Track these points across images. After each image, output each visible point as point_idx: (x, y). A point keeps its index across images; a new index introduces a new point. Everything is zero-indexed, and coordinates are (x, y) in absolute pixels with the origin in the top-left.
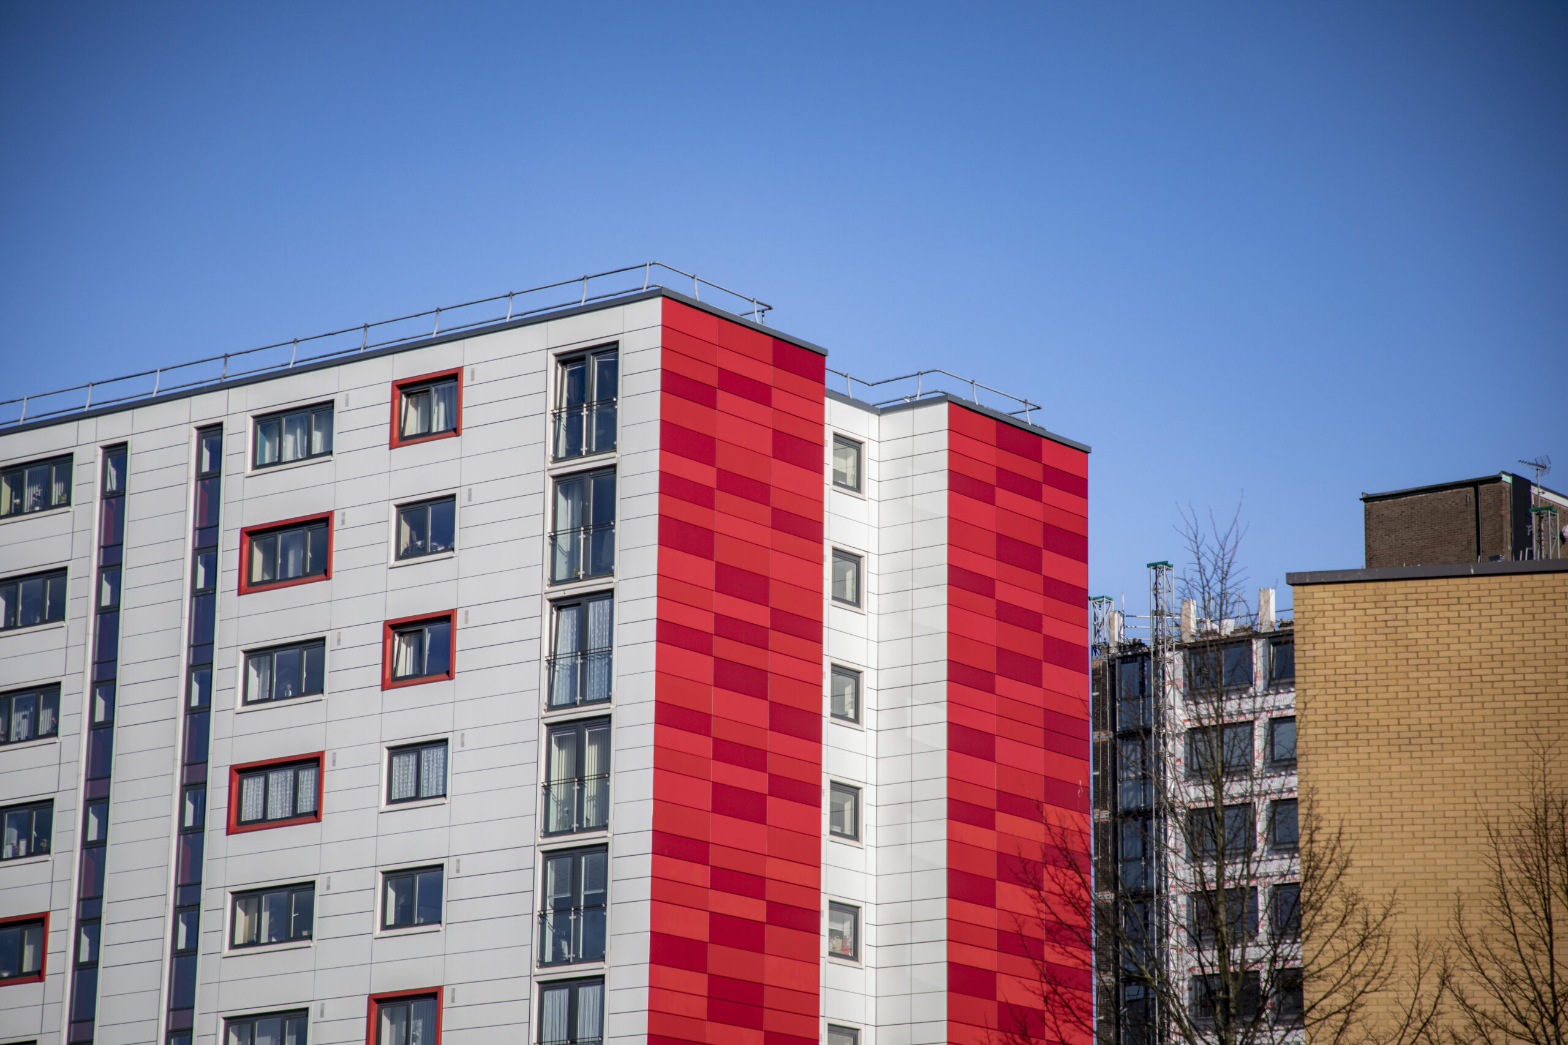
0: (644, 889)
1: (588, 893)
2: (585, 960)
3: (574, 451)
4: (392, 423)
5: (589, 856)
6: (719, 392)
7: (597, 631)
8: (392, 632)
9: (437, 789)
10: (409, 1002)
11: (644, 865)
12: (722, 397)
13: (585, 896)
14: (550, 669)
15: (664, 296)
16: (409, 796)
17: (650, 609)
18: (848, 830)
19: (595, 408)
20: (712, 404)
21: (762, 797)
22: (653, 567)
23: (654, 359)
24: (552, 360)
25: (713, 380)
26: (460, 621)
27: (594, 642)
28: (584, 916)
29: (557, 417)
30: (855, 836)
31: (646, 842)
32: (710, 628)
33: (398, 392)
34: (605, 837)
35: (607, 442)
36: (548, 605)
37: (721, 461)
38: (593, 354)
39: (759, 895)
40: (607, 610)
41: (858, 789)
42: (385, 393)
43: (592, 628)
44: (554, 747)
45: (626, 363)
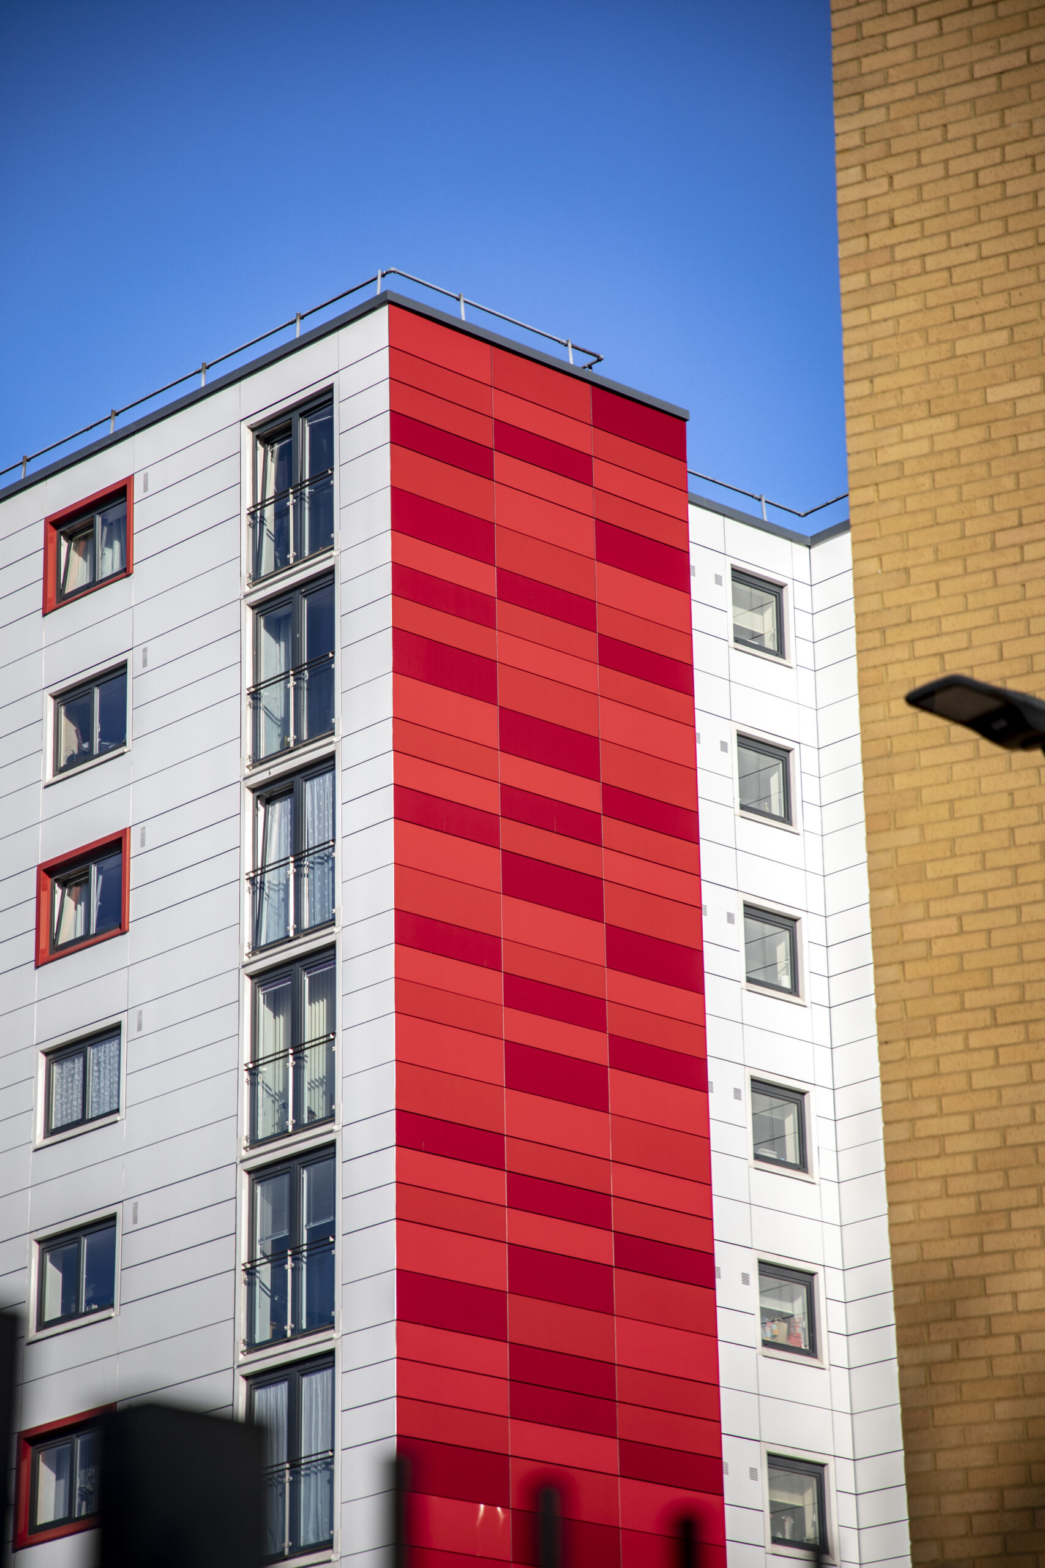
0: (387, 1203)
1: (312, 1225)
2: (311, 1330)
3: (282, 563)
4: (45, 578)
5: (312, 1168)
6: (496, 455)
7: (316, 823)
8: (49, 881)
9: (110, 1103)
10: (73, 1436)
11: (387, 1165)
12: (502, 463)
13: (310, 1231)
14: (254, 893)
15: (391, 303)
16: (75, 1119)
17: (384, 771)
18: (792, 1156)
19: (307, 490)
20: (487, 472)
21: (599, 1072)
22: (387, 709)
23: (380, 399)
24: (248, 437)
25: (487, 438)
26: (134, 846)
27: (312, 839)
28: (307, 1263)
29: (255, 516)
30: (802, 1165)
31: (387, 1129)
32: (494, 805)
33: (54, 533)
34: (331, 1132)
35: (323, 538)
36: (249, 797)
37: (503, 556)
38: (301, 415)
39: (602, 1222)
40: (329, 790)
41: (803, 1094)
42: (37, 536)
43: (310, 819)
44: (263, 1009)
45: (343, 415)
